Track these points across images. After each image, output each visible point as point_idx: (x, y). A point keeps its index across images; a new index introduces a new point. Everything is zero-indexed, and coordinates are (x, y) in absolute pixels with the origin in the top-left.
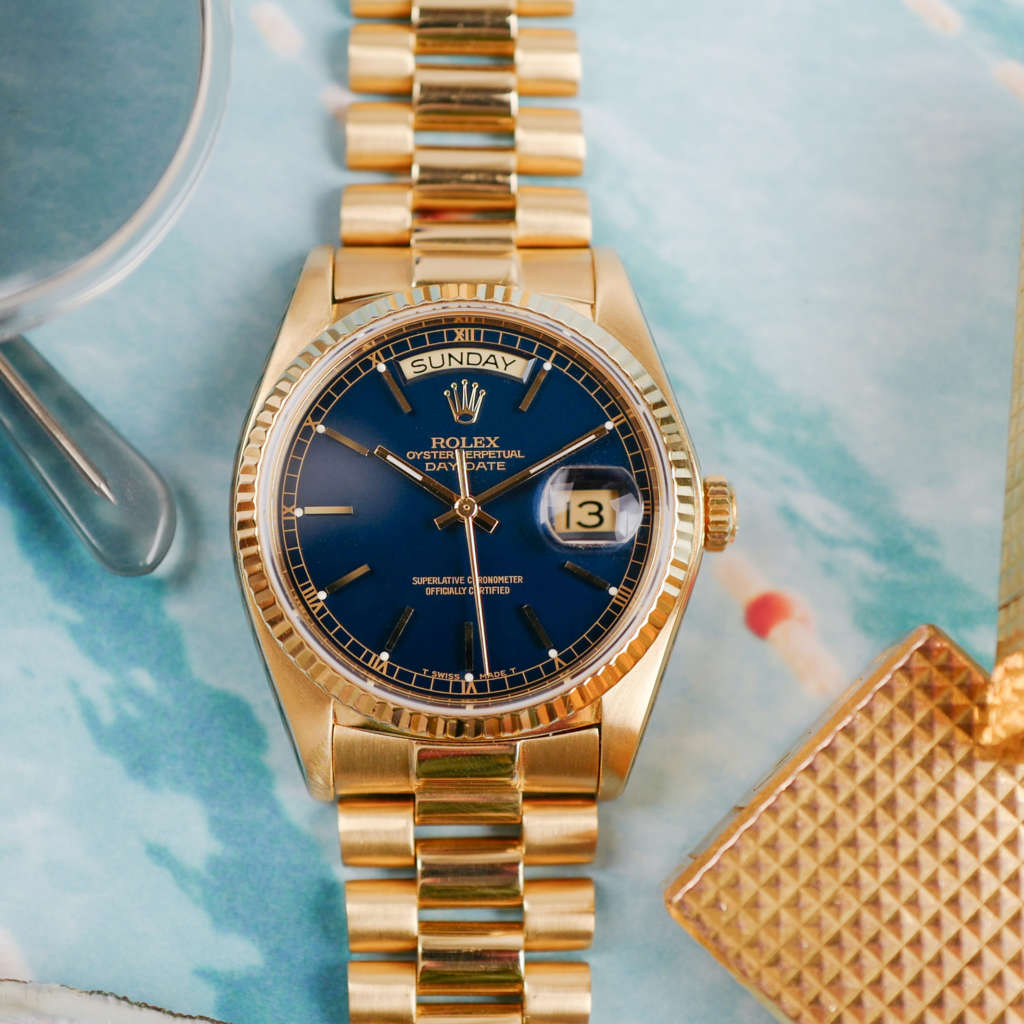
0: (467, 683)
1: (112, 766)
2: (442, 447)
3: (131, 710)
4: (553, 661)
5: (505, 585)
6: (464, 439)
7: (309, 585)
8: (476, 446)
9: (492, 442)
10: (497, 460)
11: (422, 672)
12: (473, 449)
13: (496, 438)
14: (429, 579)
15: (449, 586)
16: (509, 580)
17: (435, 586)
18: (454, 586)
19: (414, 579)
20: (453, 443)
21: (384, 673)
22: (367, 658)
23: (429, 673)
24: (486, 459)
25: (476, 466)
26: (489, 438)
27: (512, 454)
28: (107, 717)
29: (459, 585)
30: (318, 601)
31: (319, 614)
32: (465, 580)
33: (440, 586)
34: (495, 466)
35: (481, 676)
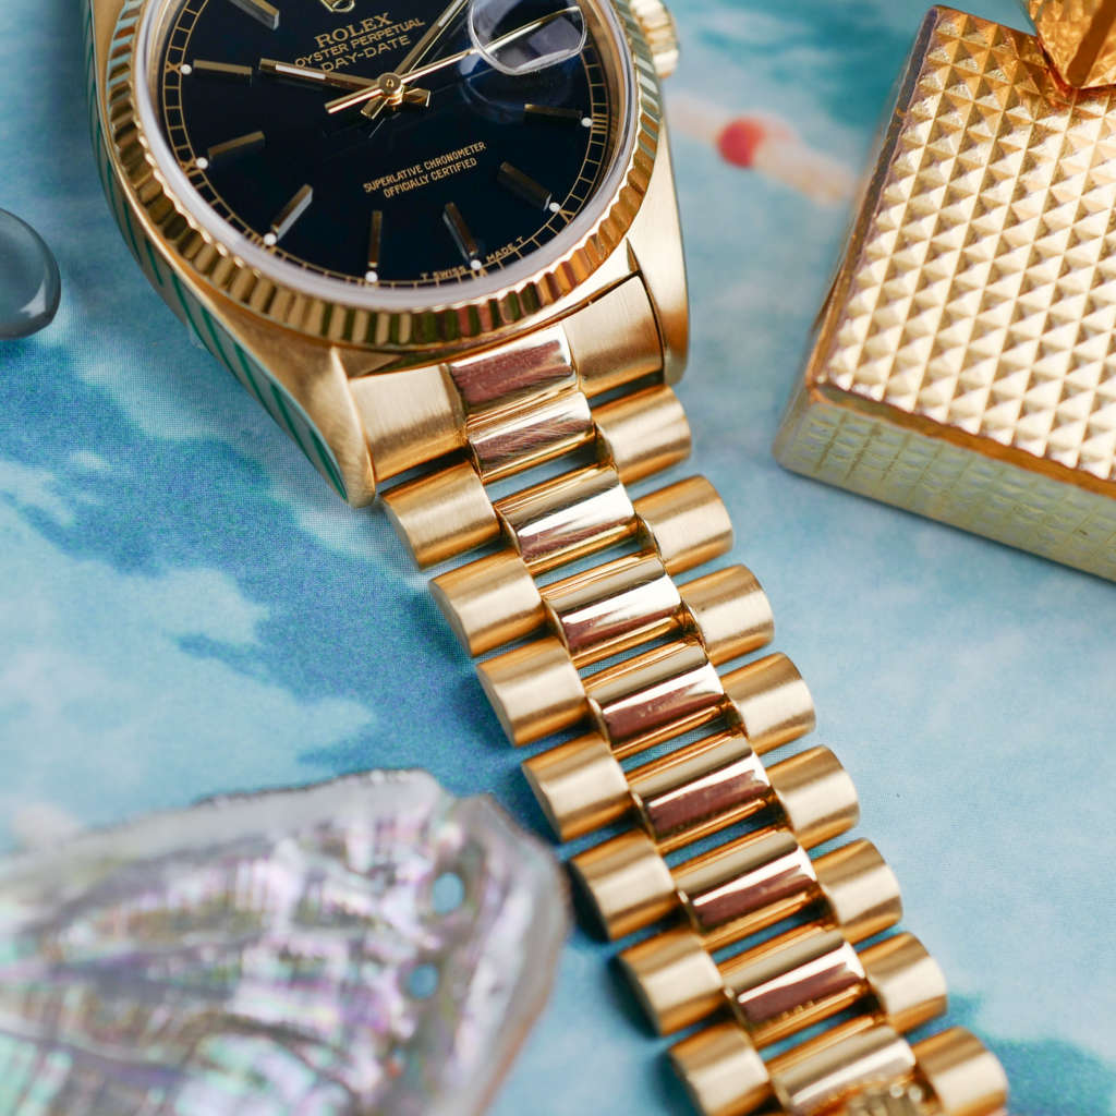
0: (477, 272)
1: (95, 571)
2: (331, 43)
3: (88, 498)
4: (559, 215)
5: (468, 157)
6: (350, 27)
7: (251, 234)
8: (368, 30)
9: (383, 20)
10: (397, 36)
11: (422, 278)
12: (365, 34)
13: (386, 14)
14: (382, 180)
15: (408, 179)
16: (470, 151)
17: (393, 185)
18: (413, 177)
19: (365, 186)
20: (340, 35)
23: (430, 276)
24: (385, 39)
25: (377, 48)
26: (377, 17)
27: (410, 25)
28: (65, 517)
29: (418, 175)
30: (268, 248)
32: (422, 167)
33: (398, 183)
34: (398, 43)
35: (488, 258)
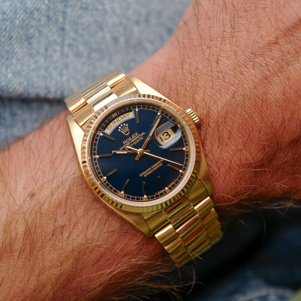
0: (167, 190)
2: (126, 143)
4: (182, 173)
5: (160, 163)
6: (130, 138)
7: (118, 192)
8: (134, 138)
9: (136, 134)
10: (140, 137)
11: (155, 194)
12: (133, 139)
13: (137, 133)
14: (143, 173)
15: (148, 172)
16: (160, 162)
17: (145, 174)
20: (128, 140)
21: (148, 200)
22: (142, 199)
23: (157, 193)
24: (138, 139)
25: (136, 142)
26: (135, 134)
27: (143, 134)
29: (151, 170)
30: (123, 194)
31: (125, 197)
32: (151, 168)
33: (147, 173)
34: (140, 139)
35: (169, 186)
